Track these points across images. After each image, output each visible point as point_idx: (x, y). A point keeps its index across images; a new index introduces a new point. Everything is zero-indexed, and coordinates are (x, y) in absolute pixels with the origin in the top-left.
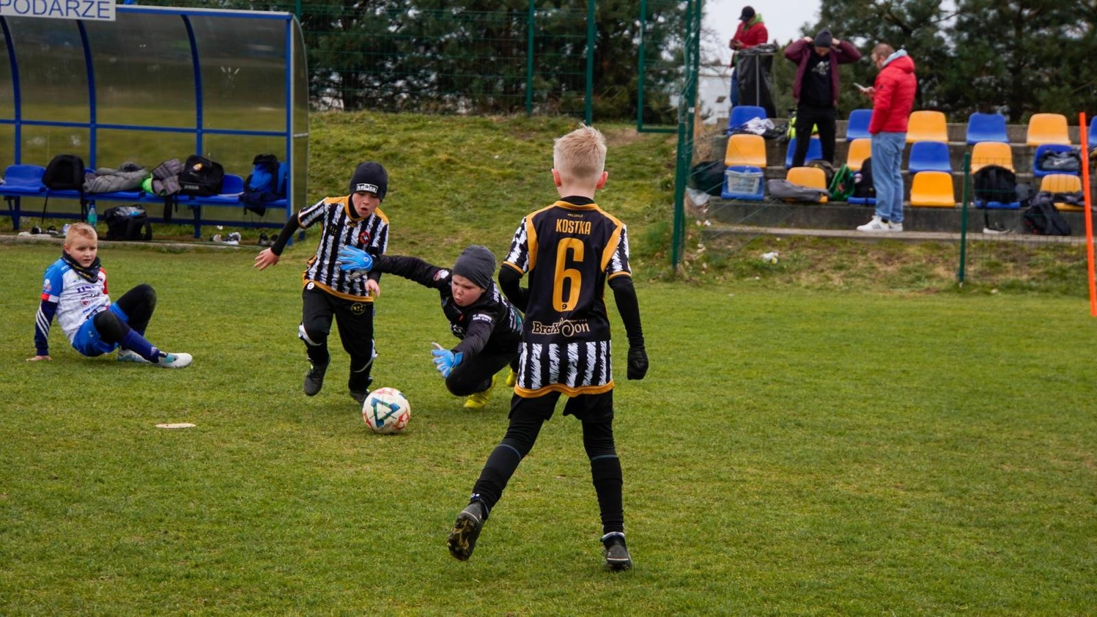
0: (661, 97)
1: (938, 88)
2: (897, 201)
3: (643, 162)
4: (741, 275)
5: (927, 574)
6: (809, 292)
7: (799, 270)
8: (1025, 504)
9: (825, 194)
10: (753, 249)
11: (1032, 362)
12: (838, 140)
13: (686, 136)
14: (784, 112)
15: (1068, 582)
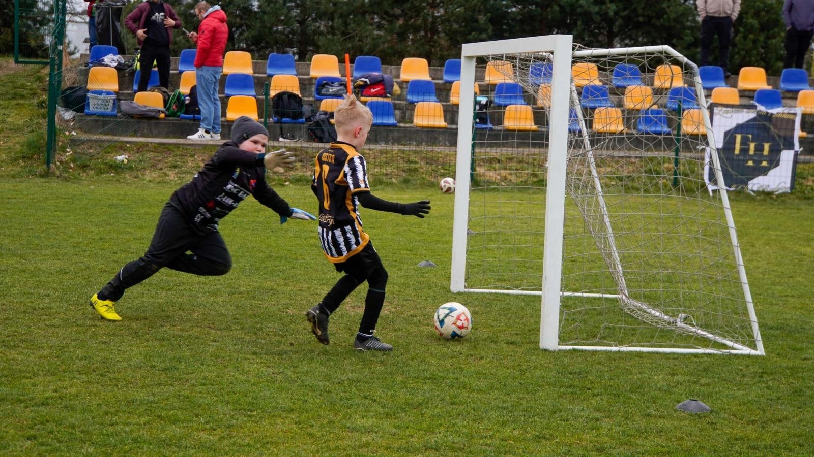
0: (37, 37)
1: (246, 34)
2: (216, 118)
3: (23, 86)
4: (100, 172)
5: (228, 390)
6: (151, 185)
7: (144, 168)
8: (301, 337)
9: (163, 112)
10: (109, 153)
11: (312, 234)
12: (171, 72)
13: (56, 67)
14: (132, 50)
15: (330, 392)
